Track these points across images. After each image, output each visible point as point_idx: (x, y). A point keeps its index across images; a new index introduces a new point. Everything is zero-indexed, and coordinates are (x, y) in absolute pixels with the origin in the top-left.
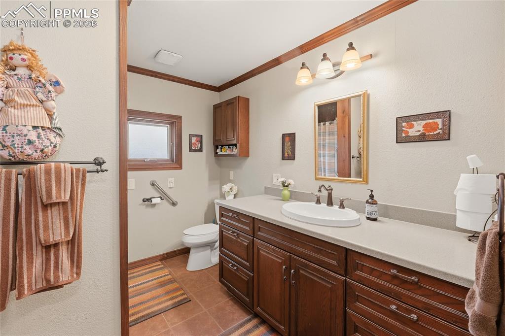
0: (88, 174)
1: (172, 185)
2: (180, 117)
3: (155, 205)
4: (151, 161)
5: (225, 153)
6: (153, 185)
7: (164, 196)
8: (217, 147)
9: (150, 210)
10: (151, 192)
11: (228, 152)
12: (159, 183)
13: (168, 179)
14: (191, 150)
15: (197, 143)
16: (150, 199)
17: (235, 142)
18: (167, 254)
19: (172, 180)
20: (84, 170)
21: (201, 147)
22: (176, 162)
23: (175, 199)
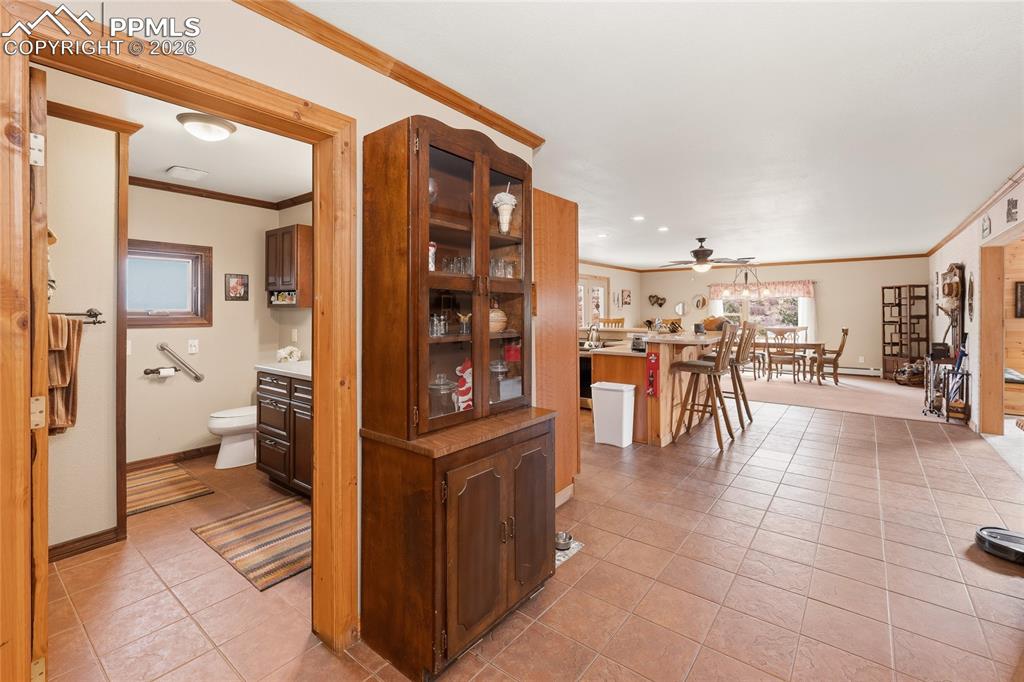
0: (84, 326)
1: (194, 350)
2: (209, 249)
3: (165, 378)
4: (158, 314)
5: (284, 303)
6: (162, 349)
7: (180, 366)
8: (271, 294)
9: (156, 386)
10: (157, 360)
11: (287, 302)
12: (172, 347)
13: (189, 342)
14: (228, 298)
15: (239, 288)
16: (157, 370)
17: (293, 287)
18: (184, 453)
19: (196, 342)
20: (80, 322)
21: (246, 292)
22: (203, 315)
23: (199, 371)
